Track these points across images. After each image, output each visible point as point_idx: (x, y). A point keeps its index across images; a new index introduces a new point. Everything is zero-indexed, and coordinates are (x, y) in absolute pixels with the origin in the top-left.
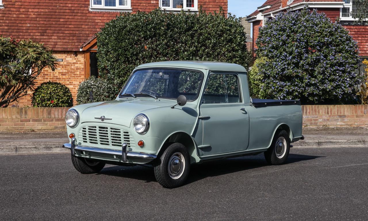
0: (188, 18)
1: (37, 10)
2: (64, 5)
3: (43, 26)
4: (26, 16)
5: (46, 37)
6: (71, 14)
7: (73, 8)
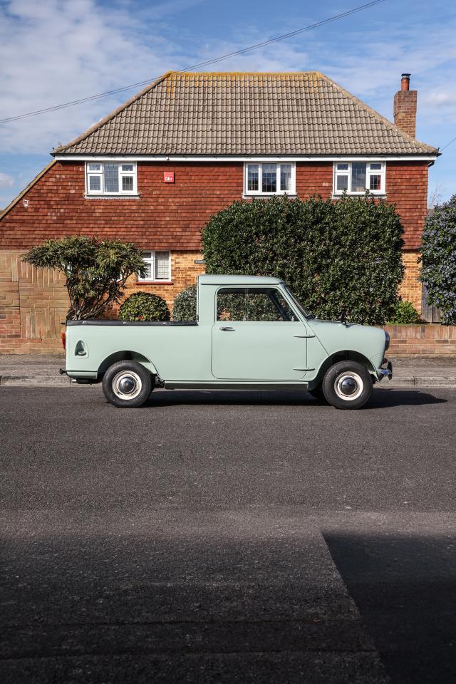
0: (316, 206)
1: (178, 200)
2: (211, 192)
3: (186, 219)
4: (166, 207)
5: (189, 233)
6: (219, 203)
7: (222, 196)
